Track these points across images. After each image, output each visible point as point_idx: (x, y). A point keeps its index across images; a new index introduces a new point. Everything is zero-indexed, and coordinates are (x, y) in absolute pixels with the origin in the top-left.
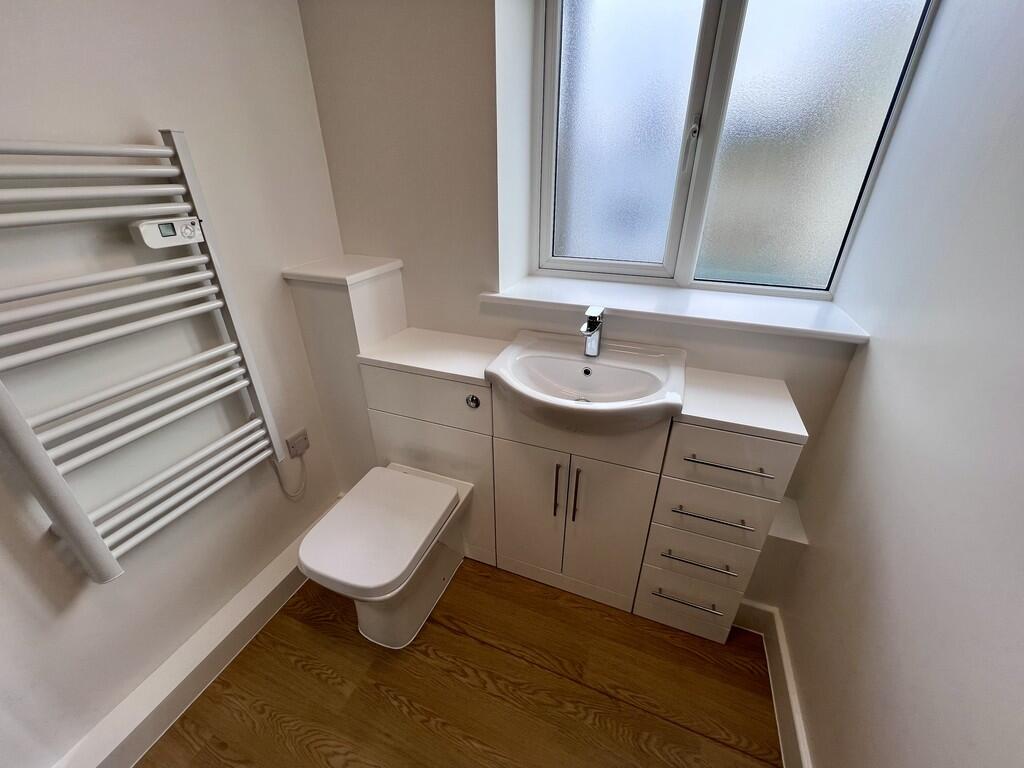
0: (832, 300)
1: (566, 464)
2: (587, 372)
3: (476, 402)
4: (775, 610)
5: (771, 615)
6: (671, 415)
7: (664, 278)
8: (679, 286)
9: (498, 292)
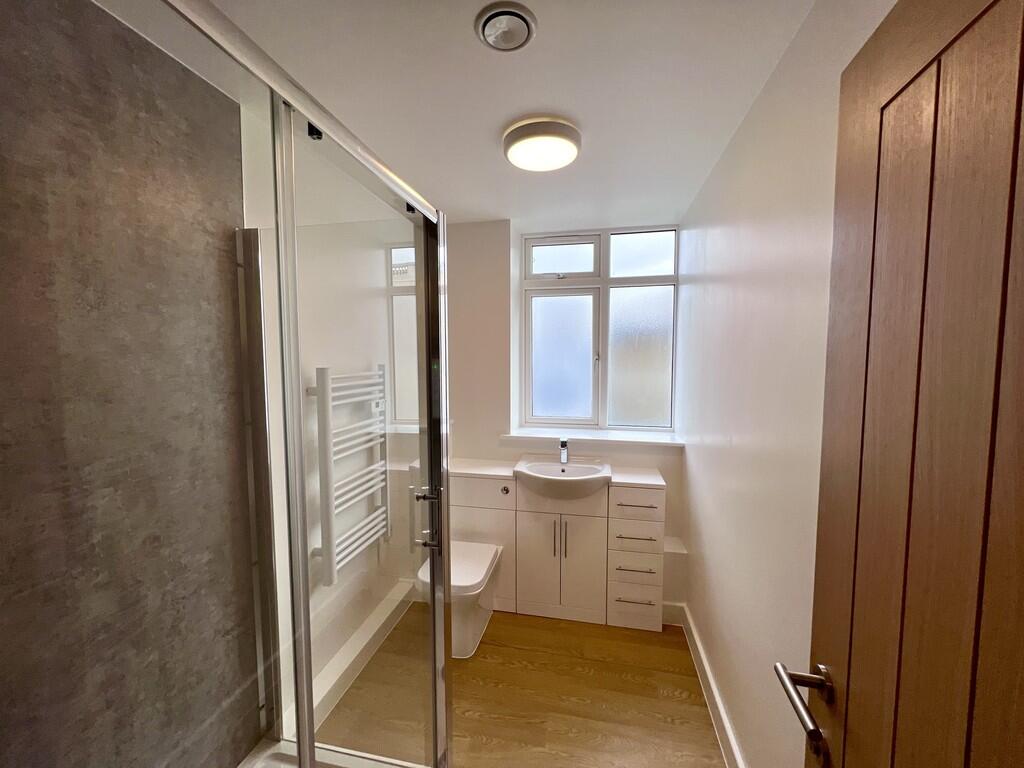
0: (674, 431)
1: (558, 522)
2: (563, 471)
3: (506, 490)
4: (684, 605)
5: (682, 609)
6: (607, 483)
7: (595, 425)
8: (601, 429)
9: (509, 433)
